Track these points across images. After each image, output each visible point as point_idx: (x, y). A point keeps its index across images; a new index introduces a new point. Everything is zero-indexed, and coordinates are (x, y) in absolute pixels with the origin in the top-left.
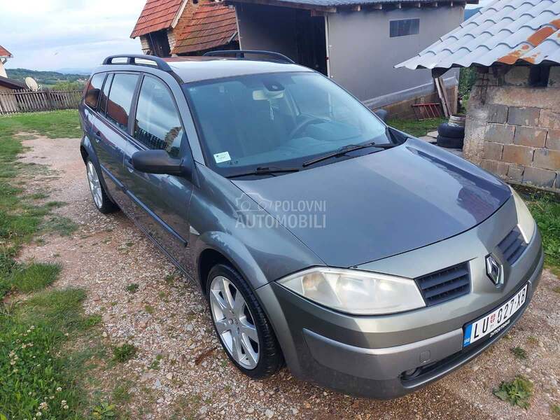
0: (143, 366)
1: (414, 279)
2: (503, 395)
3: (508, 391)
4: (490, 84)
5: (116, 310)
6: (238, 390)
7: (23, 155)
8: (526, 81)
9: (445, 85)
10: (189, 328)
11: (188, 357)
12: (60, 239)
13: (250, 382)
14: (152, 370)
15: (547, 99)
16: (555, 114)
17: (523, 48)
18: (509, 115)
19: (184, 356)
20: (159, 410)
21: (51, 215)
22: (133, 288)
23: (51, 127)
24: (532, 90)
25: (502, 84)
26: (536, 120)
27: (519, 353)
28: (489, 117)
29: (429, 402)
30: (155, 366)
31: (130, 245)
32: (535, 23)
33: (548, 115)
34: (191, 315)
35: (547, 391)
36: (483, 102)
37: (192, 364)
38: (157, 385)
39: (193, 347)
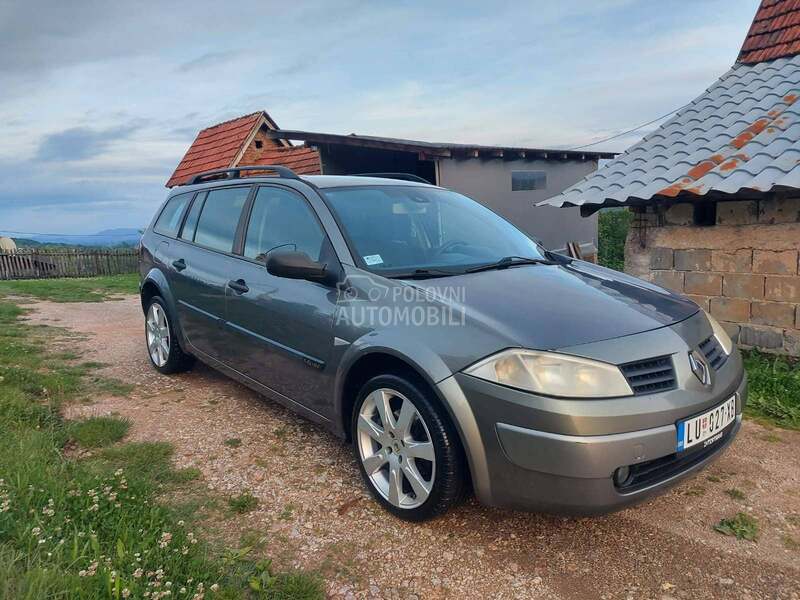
0: (271, 517)
1: (618, 366)
2: (726, 529)
3: (731, 527)
4: (649, 224)
5: (217, 464)
6: (401, 537)
7: (27, 317)
8: (691, 220)
9: (582, 252)
10: (321, 480)
11: (327, 507)
12: (113, 399)
13: (415, 529)
14: (283, 520)
15: (718, 238)
16: (729, 256)
17: (684, 181)
18: (674, 259)
19: (322, 507)
20: (305, 556)
21: (91, 375)
22: (235, 443)
23: (52, 292)
24: (699, 229)
25: (662, 223)
26: (708, 264)
27: (735, 495)
28: (651, 264)
29: (641, 541)
30: (287, 516)
31: (213, 402)
32: (694, 158)
33: (721, 257)
34: (319, 469)
35: (776, 525)
36: (643, 246)
37: (335, 513)
38: (294, 534)
39: (331, 497)
